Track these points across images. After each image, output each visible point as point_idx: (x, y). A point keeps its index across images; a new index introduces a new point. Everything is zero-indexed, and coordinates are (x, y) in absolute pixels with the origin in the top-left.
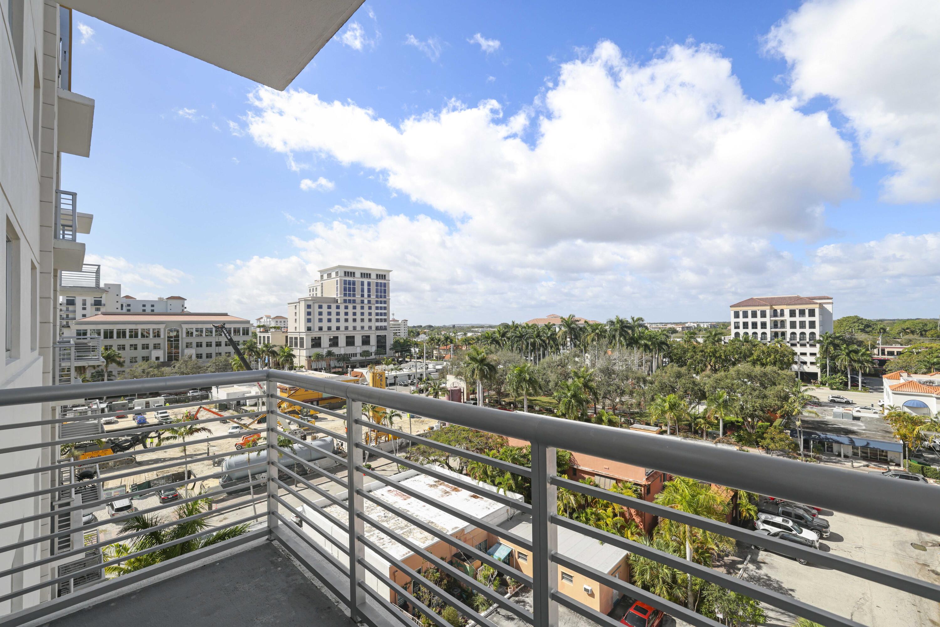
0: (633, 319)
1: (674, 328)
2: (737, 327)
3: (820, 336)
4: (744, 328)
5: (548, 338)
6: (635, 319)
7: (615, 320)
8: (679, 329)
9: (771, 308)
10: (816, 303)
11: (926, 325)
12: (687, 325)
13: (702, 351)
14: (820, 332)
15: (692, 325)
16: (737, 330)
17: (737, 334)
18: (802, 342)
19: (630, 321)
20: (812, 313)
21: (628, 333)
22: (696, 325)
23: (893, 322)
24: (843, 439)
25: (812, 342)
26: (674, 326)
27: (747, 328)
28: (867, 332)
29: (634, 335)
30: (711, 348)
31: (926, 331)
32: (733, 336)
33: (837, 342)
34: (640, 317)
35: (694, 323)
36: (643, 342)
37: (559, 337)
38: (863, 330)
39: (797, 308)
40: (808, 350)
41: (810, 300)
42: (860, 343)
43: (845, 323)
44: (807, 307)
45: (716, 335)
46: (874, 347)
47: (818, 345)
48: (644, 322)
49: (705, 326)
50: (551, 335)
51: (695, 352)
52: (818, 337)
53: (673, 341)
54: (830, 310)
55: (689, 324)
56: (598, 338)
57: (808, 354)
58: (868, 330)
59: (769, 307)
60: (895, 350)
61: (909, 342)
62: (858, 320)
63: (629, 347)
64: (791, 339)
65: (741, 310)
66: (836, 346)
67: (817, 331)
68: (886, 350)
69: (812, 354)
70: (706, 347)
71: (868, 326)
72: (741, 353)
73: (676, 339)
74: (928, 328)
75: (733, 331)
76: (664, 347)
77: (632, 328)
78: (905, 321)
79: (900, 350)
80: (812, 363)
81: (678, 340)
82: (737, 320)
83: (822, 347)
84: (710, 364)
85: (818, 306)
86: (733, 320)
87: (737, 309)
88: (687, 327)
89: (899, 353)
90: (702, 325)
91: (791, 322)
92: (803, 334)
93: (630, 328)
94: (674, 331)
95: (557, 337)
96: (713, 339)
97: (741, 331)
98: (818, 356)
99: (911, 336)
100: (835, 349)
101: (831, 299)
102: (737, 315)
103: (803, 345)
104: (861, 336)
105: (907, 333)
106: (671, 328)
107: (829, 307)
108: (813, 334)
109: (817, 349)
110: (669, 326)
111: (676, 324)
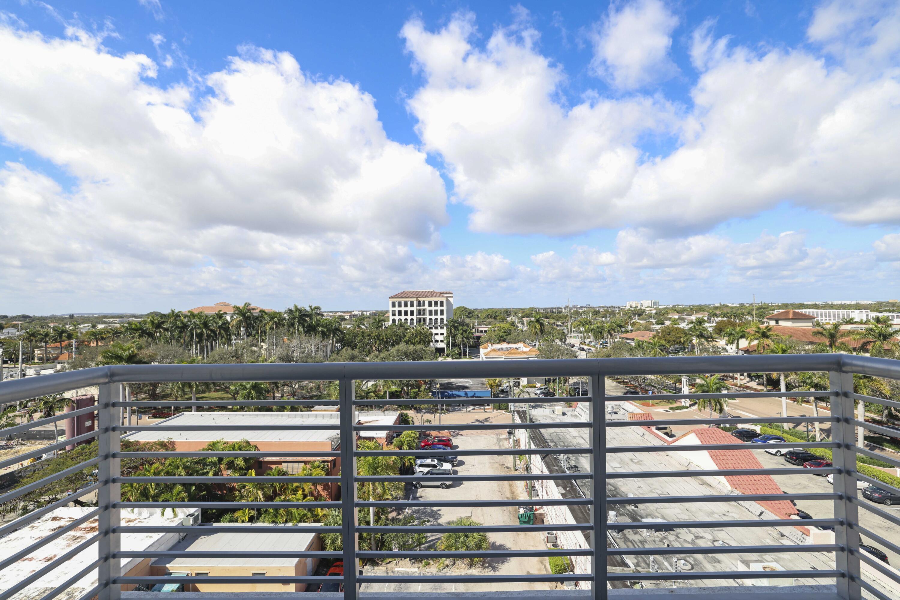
0: (310, 307)
1: (343, 316)
2: (394, 315)
3: (447, 321)
4: (399, 315)
5: (220, 327)
6: (313, 307)
7: (293, 309)
8: (347, 317)
9: (417, 300)
10: (444, 297)
11: (497, 312)
12: (353, 313)
13: (369, 335)
14: (447, 318)
15: (357, 313)
16: (394, 317)
17: (394, 320)
18: (436, 325)
19: (308, 309)
20: (442, 304)
21: (306, 321)
22: (360, 313)
23: (481, 311)
24: (462, 393)
25: (441, 325)
26: (342, 314)
27: (401, 315)
28: (469, 318)
29: (312, 322)
30: (376, 332)
31: (497, 316)
32: (391, 322)
33: (456, 325)
34: (318, 306)
35: (359, 311)
36: (320, 329)
37: (232, 326)
38: (467, 316)
39: (433, 299)
40: (439, 331)
41: (441, 294)
42: (467, 325)
43: (458, 312)
44: (439, 299)
45: (379, 321)
46: (473, 328)
47: (445, 328)
48: (321, 311)
49: (368, 314)
50: (223, 324)
51: (363, 336)
52: (445, 322)
53: (344, 327)
54: (452, 302)
55: (355, 312)
56: (277, 327)
57: (439, 334)
58: (470, 316)
59: (415, 299)
60: (483, 329)
61: (489, 324)
62: (465, 309)
63: (307, 335)
64: (429, 324)
65: (396, 300)
66: (456, 328)
67: (444, 317)
68: (480, 329)
69: (442, 334)
70: (372, 332)
71: (470, 313)
72: (397, 335)
73: (347, 326)
74: (497, 314)
75: (391, 318)
76: (339, 333)
77: (310, 316)
78: (487, 310)
79: (487, 329)
80: (442, 341)
81: (348, 326)
82: (394, 309)
83: (447, 328)
84: (374, 346)
85: (445, 298)
86: (391, 309)
87: (394, 300)
88: (354, 315)
89: (486, 331)
90: (365, 313)
91: (429, 310)
92: (436, 319)
93: (307, 316)
94: (343, 319)
95: (230, 327)
96: (378, 325)
97: (397, 318)
98: (445, 335)
99: (490, 320)
100: (455, 330)
101: (452, 294)
102: (394, 305)
103: (436, 328)
104: (467, 321)
105: (489, 318)
106: (340, 316)
107: (451, 300)
108: (442, 319)
109: (444, 331)
110: (339, 314)
111: (345, 312)
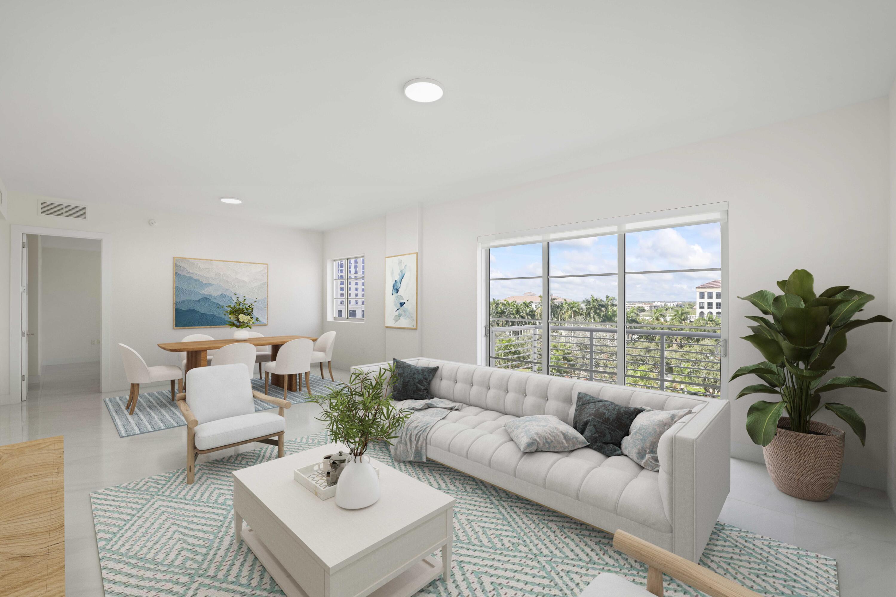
1: (643, 307)
2: (702, 307)
4: (708, 308)
5: (527, 314)
6: (608, 298)
7: (590, 299)
8: (647, 307)
12: (654, 304)
15: (659, 304)
16: (702, 310)
17: (702, 314)
19: (604, 299)
21: (602, 311)
22: (663, 304)
26: (642, 305)
27: (712, 308)
29: (607, 313)
30: (678, 326)
32: (698, 315)
34: (613, 296)
35: (661, 302)
45: (682, 314)
49: (672, 306)
50: (530, 312)
53: (643, 319)
55: (656, 303)
56: (574, 315)
65: (706, 291)
70: (673, 325)
73: (645, 317)
75: (699, 310)
77: (605, 306)
81: (647, 318)
82: (702, 300)
84: (676, 340)
86: (699, 300)
87: (702, 290)
88: (655, 307)
90: (669, 304)
93: (603, 306)
94: (642, 310)
96: (680, 318)
97: (706, 311)
102: (702, 296)
106: (639, 307)
110: (637, 305)
111: (644, 303)
